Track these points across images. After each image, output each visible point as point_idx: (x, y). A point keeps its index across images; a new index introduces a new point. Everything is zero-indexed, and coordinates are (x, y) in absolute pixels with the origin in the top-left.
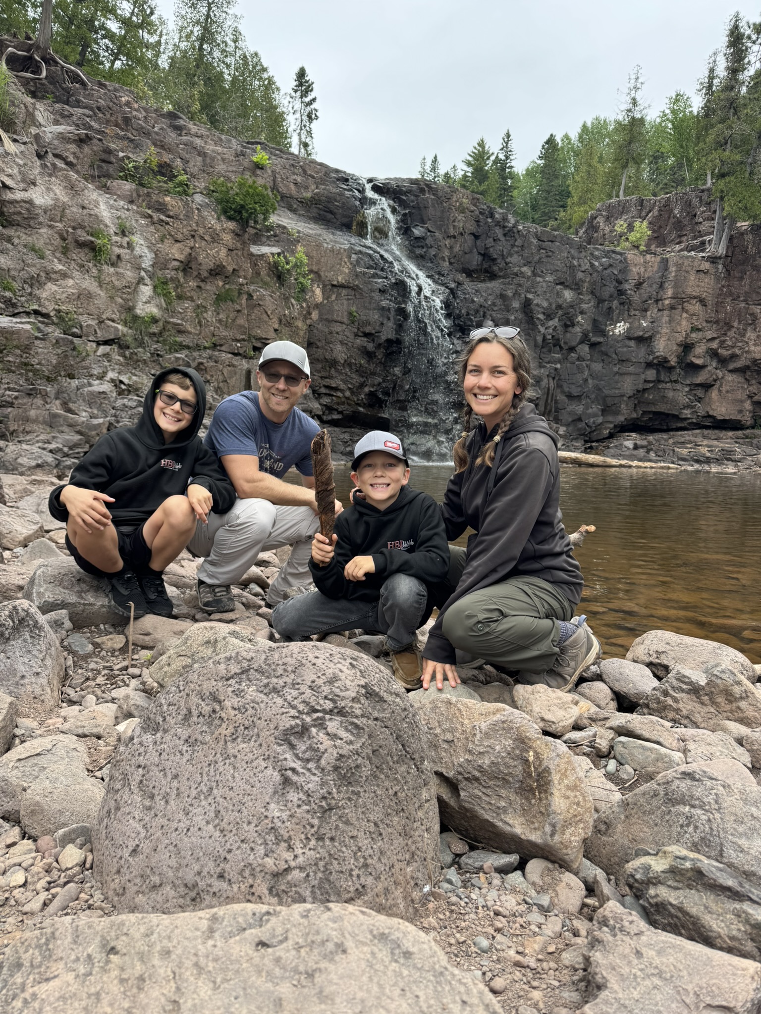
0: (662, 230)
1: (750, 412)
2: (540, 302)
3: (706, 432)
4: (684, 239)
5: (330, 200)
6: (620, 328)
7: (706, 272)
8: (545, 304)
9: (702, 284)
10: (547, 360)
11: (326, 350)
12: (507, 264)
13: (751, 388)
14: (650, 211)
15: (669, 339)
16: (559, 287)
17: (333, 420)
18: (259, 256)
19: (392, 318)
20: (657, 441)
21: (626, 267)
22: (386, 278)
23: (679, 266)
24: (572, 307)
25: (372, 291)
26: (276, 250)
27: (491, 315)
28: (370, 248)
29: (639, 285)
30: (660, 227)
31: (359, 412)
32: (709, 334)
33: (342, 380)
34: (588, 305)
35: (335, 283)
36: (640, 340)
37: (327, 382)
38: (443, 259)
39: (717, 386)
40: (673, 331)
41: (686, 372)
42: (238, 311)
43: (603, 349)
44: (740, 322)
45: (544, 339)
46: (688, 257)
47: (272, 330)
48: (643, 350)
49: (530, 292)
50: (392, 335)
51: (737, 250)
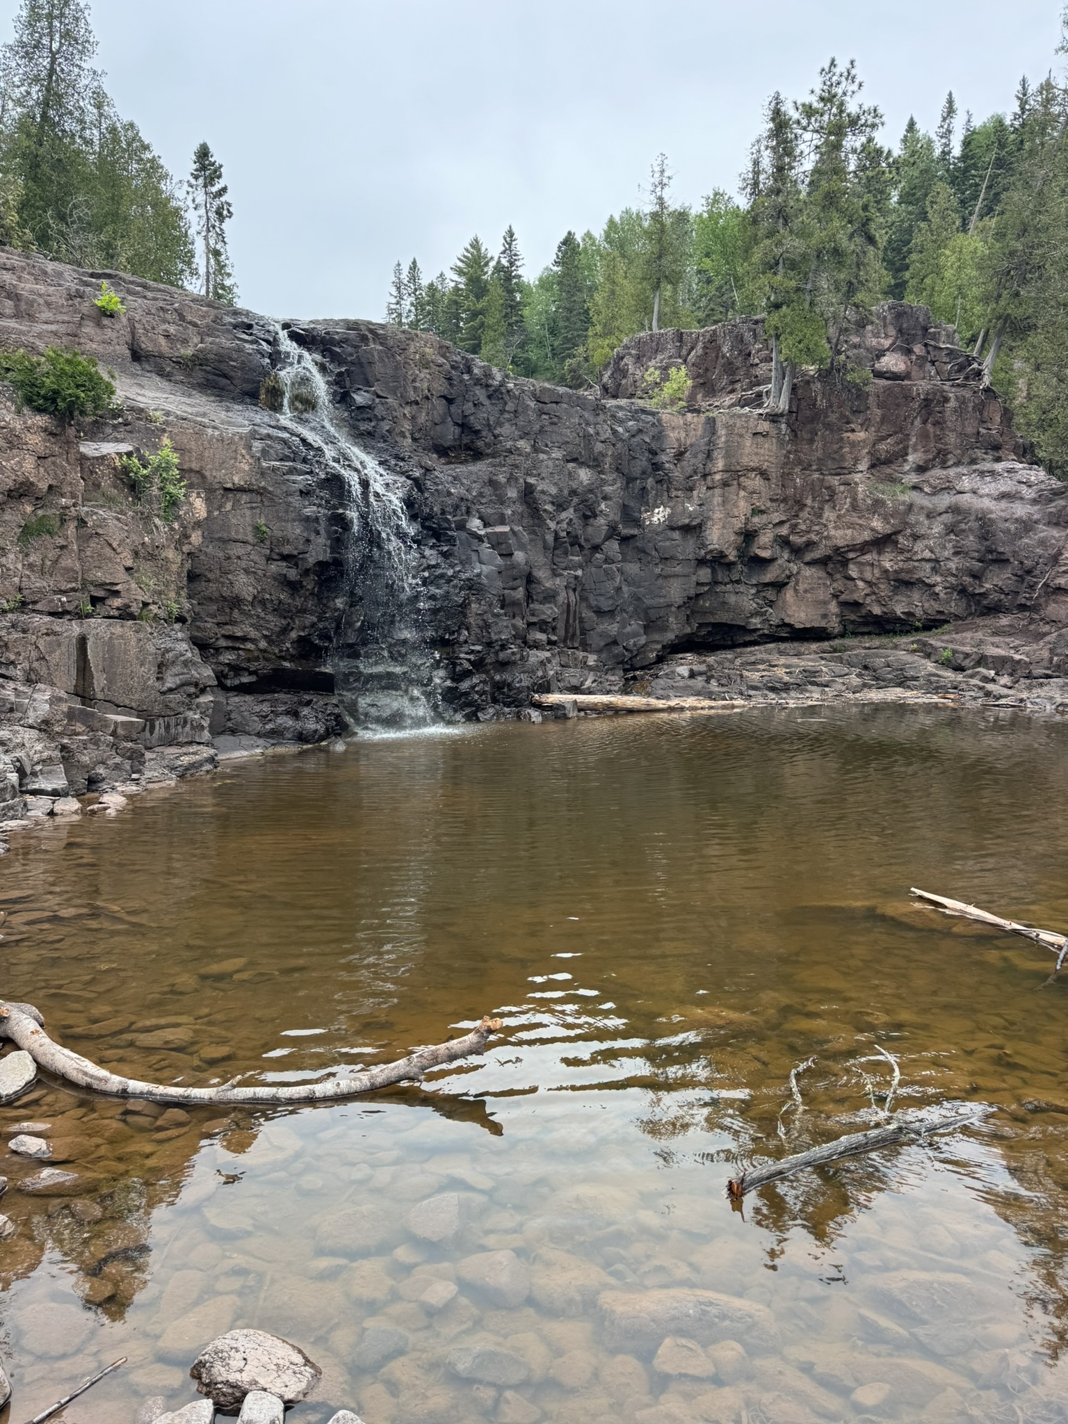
0: (709, 374)
1: (837, 616)
2: (546, 487)
3: (782, 646)
4: (738, 386)
5: (222, 358)
6: (659, 515)
7: (765, 435)
8: (553, 491)
9: (762, 451)
10: (563, 565)
11: (223, 583)
12: (496, 437)
13: (835, 585)
14: (692, 349)
15: (724, 527)
16: (571, 465)
17: (242, 684)
18: (97, 458)
19: (322, 532)
20: (719, 663)
21: (660, 432)
22: (311, 473)
23: (730, 428)
24: (591, 491)
25: (288, 494)
26: (125, 447)
27: (478, 511)
28: (285, 429)
29: (680, 455)
30: (707, 370)
31: (284, 670)
32: (776, 517)
33: (252, 625)
34: (613, 487)
35: (229, 485)
36: (687, 529)
37: (228, 630)
38: (403, 435)
39: (792, 584)
40: (729, 515)
41: (750, 568)
42: (62, 547)
43: (639, 544)
44: (814, 499)
45: (557, 537)
46: (740, 416)
47: (122, 569)
48: (691, 542)
49: (531, 475)
50: (326, 556)
51: (804, 404)
